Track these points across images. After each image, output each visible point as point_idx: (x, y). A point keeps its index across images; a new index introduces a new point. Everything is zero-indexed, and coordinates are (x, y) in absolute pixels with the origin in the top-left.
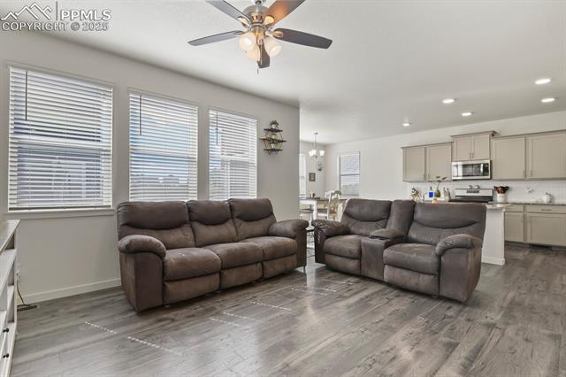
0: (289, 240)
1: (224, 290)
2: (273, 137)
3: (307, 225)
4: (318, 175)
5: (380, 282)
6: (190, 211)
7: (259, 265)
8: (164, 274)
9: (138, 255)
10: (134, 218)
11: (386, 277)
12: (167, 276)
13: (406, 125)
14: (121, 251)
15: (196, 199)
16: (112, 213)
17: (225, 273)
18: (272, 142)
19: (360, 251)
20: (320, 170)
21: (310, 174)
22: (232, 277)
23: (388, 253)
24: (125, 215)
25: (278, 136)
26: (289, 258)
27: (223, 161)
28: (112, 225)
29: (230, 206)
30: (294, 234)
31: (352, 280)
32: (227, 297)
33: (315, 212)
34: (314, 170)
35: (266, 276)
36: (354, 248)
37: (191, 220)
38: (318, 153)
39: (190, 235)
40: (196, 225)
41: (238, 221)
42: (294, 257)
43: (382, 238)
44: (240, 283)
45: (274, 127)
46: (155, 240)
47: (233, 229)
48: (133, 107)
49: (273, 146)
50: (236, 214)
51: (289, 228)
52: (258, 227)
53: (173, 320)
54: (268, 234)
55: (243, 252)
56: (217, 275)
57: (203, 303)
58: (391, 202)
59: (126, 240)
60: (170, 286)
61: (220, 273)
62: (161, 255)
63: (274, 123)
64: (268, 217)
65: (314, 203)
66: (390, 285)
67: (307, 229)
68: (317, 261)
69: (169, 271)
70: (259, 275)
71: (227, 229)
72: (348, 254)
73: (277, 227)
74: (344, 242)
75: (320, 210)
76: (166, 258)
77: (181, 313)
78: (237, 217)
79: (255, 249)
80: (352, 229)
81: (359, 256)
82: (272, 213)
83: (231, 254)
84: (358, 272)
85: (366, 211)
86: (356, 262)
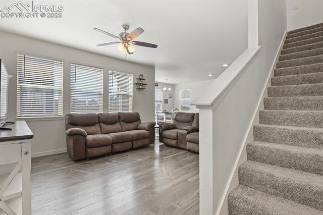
0: (146, 131)
1: (114, 153)
2: (141, 82)
3: (155, 125)
4: (170, 100)
5: (186, 149)
6: (99, 118)
7: (130, 142)
8: (86, 144)
9: (75, 136)
10: (72, 121)
11: (187, 147)
12: (87, 146)
13: (210, 75)
14: (67, 135)
15: (102, 112)
16: (62, 119)
17: (114, 145)
18: (140, 85)
19: (177, 136)
20: (170, 97)
21: (165, 100)
22: (117, 147)
23: (188, 137)
24: (69, 119)
25: (143, 82)
26: (146, 140)
27: (118, 94)
28: (63, 124)
29: (119, 116)
30: (148, 129)
31: (174, 149)
32: (115, 156)
33: (164, 119)
34: (167, 98)
35: (134, 147)
36: (175, 135)
37: (99, 122)
38: (167, 89)
39: (99, 129)
40: (102, 125)
41: (122, 123)
42: (148, 139)
43: (187, 130)
44: (121, 150)
45: (141, 77)
46: (82, 130)
47: (120, 127)
48: (72, 70)
49: (141, 87)
50: (121, 119)
51: (146, 126)
52: (132, 125)
53: (90, 164)
54: (137, 129)
55: (123, 136)
56: (110, 146)
57: (104, 158)
58: (194, 114)
59: (70, 130)
60: (89, 150)
61: (112, 145)
62: (85, 137)
63: (141, 75)
64: (137, 121)
65: (164, 114)
66: (189, 151)
67: (155, 126)
68: (160, 142)
69: (88, 144)
70: (130, 147)
71: (117, 126)
72: (172, 138)
73: (141, 125)
74: (172, 132)
75: (167, 118)
76: (87, 138)
77: (93, 162)
78: (122, 121)
79: (129, 135)
80: (177, 126)
81: (177, 138)
82: (139, 119)
83: (117, 137)
84: (176, 146)
85: (183, 118)
86: (176, 141)
